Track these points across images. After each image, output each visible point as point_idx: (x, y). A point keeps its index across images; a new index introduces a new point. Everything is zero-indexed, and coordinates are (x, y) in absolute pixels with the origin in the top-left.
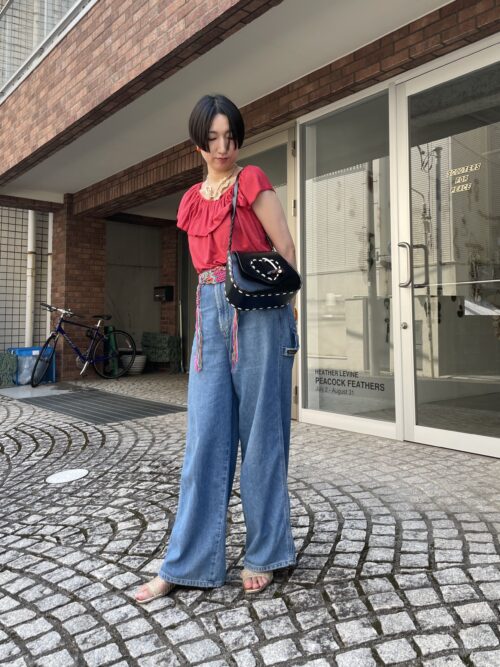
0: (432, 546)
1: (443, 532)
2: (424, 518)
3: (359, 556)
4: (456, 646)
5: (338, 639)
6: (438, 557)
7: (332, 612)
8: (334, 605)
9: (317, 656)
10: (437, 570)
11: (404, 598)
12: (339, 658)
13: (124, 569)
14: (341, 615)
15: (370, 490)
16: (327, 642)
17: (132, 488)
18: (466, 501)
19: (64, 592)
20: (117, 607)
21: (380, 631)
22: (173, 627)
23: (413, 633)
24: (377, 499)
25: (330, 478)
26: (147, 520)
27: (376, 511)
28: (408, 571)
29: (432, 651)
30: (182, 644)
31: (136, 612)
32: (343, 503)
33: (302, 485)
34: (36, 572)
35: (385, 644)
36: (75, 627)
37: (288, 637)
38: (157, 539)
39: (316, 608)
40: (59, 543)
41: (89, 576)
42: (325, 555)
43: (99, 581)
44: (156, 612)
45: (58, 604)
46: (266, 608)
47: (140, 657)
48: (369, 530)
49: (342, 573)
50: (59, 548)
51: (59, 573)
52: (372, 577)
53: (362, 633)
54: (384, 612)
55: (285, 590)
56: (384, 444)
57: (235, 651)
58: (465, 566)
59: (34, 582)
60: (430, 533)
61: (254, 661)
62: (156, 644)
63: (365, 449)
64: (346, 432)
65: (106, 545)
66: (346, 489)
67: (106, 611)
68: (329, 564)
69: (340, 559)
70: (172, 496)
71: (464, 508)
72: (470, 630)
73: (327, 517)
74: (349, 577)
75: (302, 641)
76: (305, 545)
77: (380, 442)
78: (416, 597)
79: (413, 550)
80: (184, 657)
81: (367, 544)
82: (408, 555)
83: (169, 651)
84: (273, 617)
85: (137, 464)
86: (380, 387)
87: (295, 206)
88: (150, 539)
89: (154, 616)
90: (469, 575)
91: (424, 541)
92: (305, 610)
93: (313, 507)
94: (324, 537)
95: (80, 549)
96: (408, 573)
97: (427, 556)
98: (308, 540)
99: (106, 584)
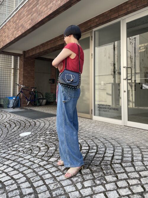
0: (133, 155)
1: (136, 151)
2: (130, 147)
3: (111, 158)
4: (140, 183)
5: (106, 180)
6: (134, 158)
7: (104, 173)
8: (104, 171)
9: (100, 185)
10: (134, 162)
11: (124, 169)
12: (106, 185)
13: (43, 160)
14: (106, 174)
15: (114, 139)
16: (102, 181)
17: (44, 138)
18: (143, 143)
19: (26, 166)
20: (42, 171)
21: (118, 178)
22: (58, 176)
23: (128, 179)
24: (116, 142)
25: (102, 136)
26: (49, 147)
27: (116, 145)
28: (126, 162)
29: (133, 184)
30: (61, 181)
31: (47, 172)
32: (106, 143)
33: (94, 138)
34: (18, 161)
35: (119, 182)
36: (30, 176)
37: (91, 179)
38: (52, 152)
39: (99, 172)
40: (24, 153)
41: (33, 162)
42: (102, 157)
43: (36, 163)
44: (53, 172)
45: (25, 169)
46: (85, 171)
47: (49, 184)
48: (114, 151)
49: (106, 162)
50: (24, 154)
51: (25, 161)
52: (115, 164)
53: (113, 179)
54: (119, 173)
55: (90, 167)
56: (118, 126)
57: (76, 183)
58: (142, 161)
59: (17, 163)
60: (132, 152)
61: (82, 186)
62: (53, 181)
63: (113, 128)
64: (106, 123)
65: (37, 154)
66: (107, 139)
67: (39, 172)
68: (103, 160)
69: (106, 158)
70: (56, 140)
71: (142, 145)
72: (144, 178)
73: (102, 147)
74: (109, 163)
75: (95, 180)
76: (95, 155)
77: (117, 126)
78: (128, 169)
79: (127, 156)
80: (62, 184)
81: (113, 154)
82: (126, 158)
83: (57, 183)
84: (87, 174)
85: (46, 131)
86: (117, 109)
87: (92, 55)
88: (50, 152)
89: (53, 173)
90: (143, 164)
91: (130, 154)
92: (96, 172)
93: (97, 144)
94: (101, 152)
95: (30, 154)
96: (125, 163)
97: (131, 158)
98: (96, 153)
99: (38, 164)
